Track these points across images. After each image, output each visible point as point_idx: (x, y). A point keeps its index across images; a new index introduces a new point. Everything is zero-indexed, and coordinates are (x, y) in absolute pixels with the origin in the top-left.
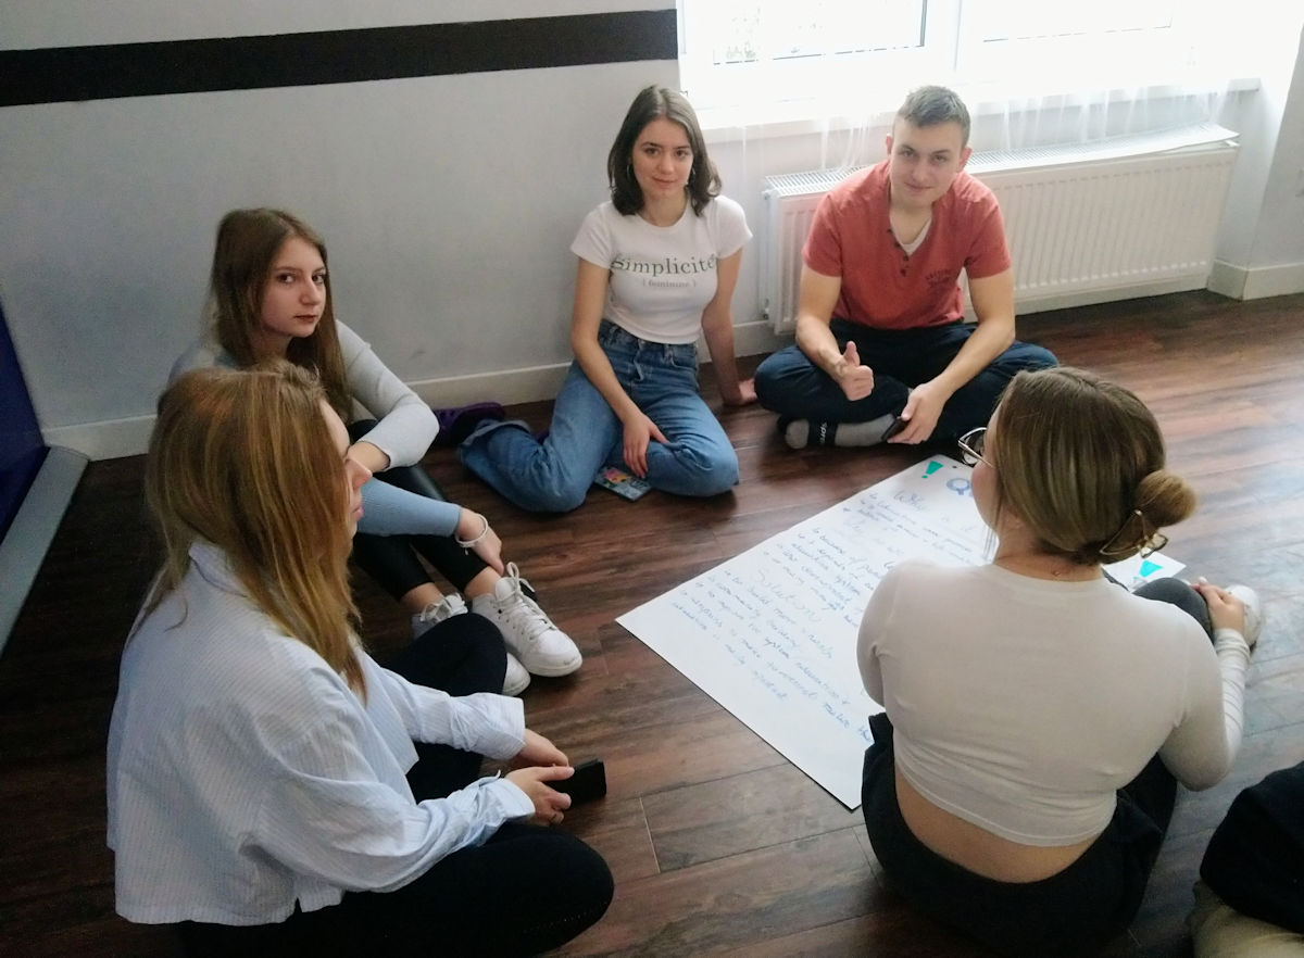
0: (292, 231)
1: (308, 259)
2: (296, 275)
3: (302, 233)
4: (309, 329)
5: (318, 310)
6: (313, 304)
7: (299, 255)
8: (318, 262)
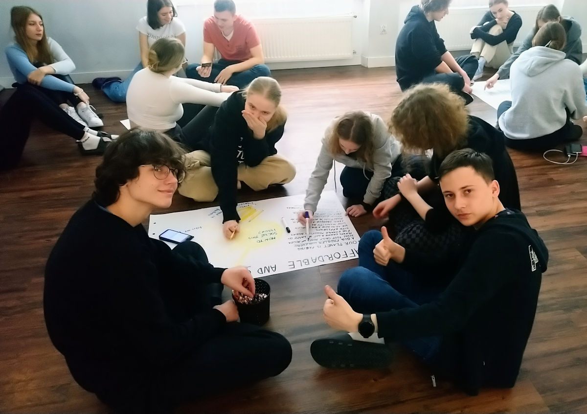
0: (31, 11)
1: (37, 19)
2: (34, 24)
3: (35, 12)
4: (40, 38)
5: (42, 33)
6: (40, 31)
7: (35, 18)
8: (40, 20)
